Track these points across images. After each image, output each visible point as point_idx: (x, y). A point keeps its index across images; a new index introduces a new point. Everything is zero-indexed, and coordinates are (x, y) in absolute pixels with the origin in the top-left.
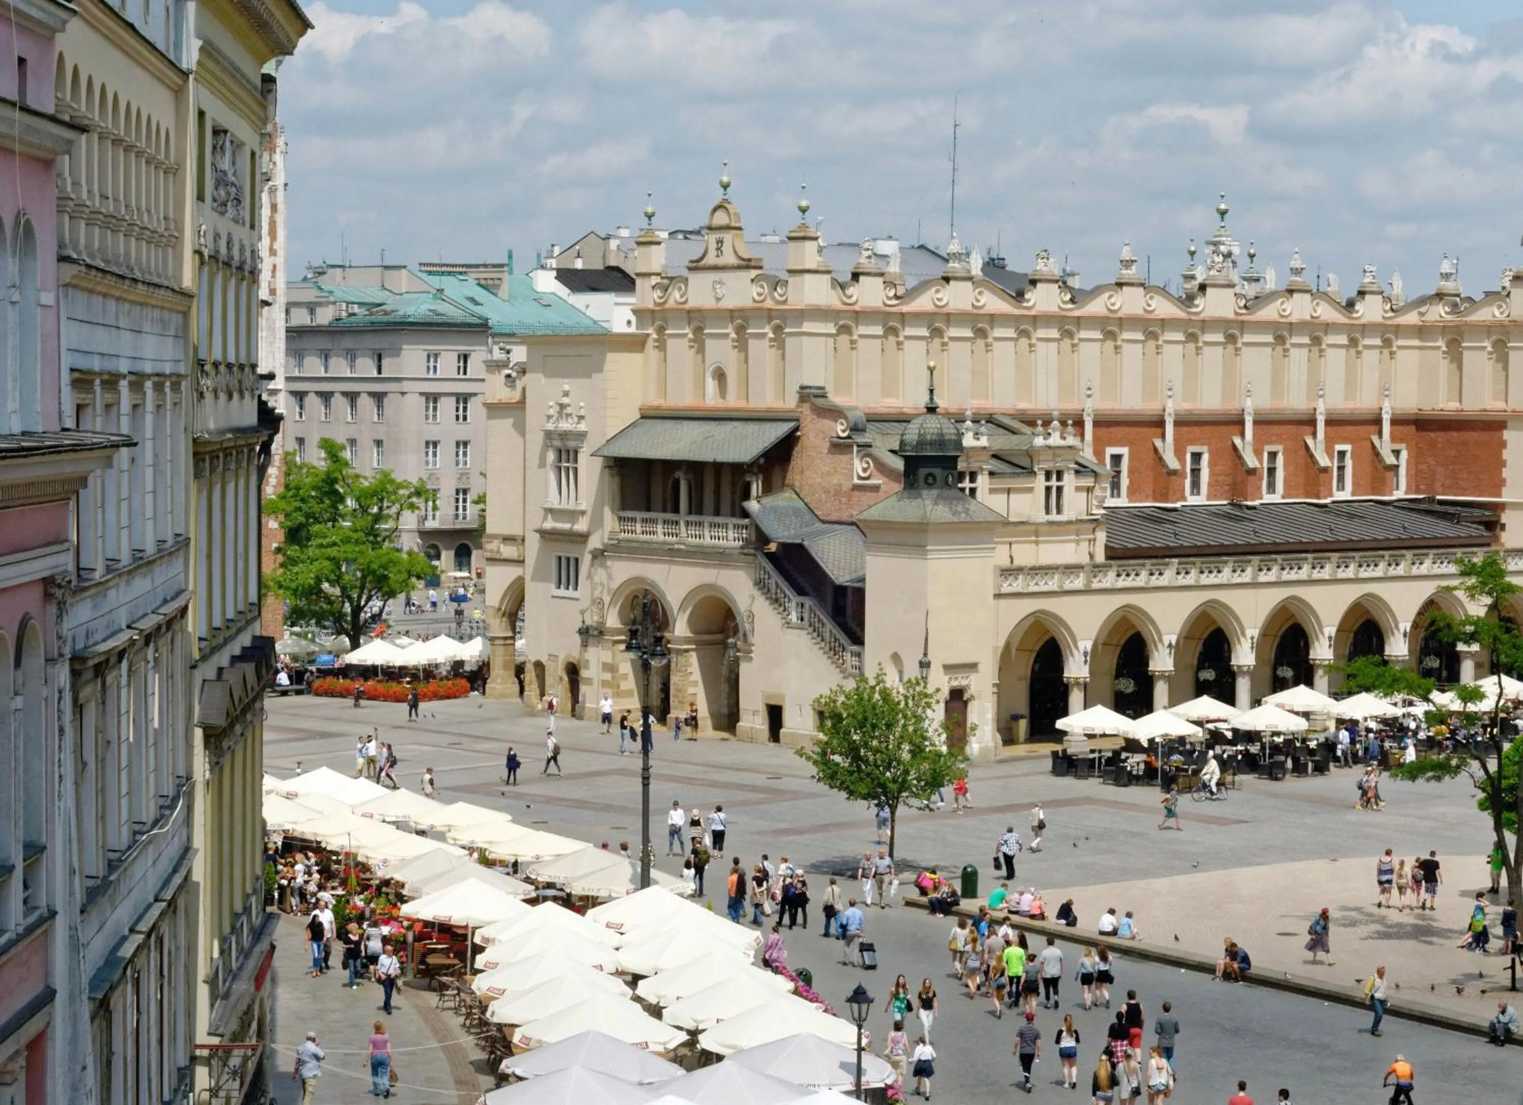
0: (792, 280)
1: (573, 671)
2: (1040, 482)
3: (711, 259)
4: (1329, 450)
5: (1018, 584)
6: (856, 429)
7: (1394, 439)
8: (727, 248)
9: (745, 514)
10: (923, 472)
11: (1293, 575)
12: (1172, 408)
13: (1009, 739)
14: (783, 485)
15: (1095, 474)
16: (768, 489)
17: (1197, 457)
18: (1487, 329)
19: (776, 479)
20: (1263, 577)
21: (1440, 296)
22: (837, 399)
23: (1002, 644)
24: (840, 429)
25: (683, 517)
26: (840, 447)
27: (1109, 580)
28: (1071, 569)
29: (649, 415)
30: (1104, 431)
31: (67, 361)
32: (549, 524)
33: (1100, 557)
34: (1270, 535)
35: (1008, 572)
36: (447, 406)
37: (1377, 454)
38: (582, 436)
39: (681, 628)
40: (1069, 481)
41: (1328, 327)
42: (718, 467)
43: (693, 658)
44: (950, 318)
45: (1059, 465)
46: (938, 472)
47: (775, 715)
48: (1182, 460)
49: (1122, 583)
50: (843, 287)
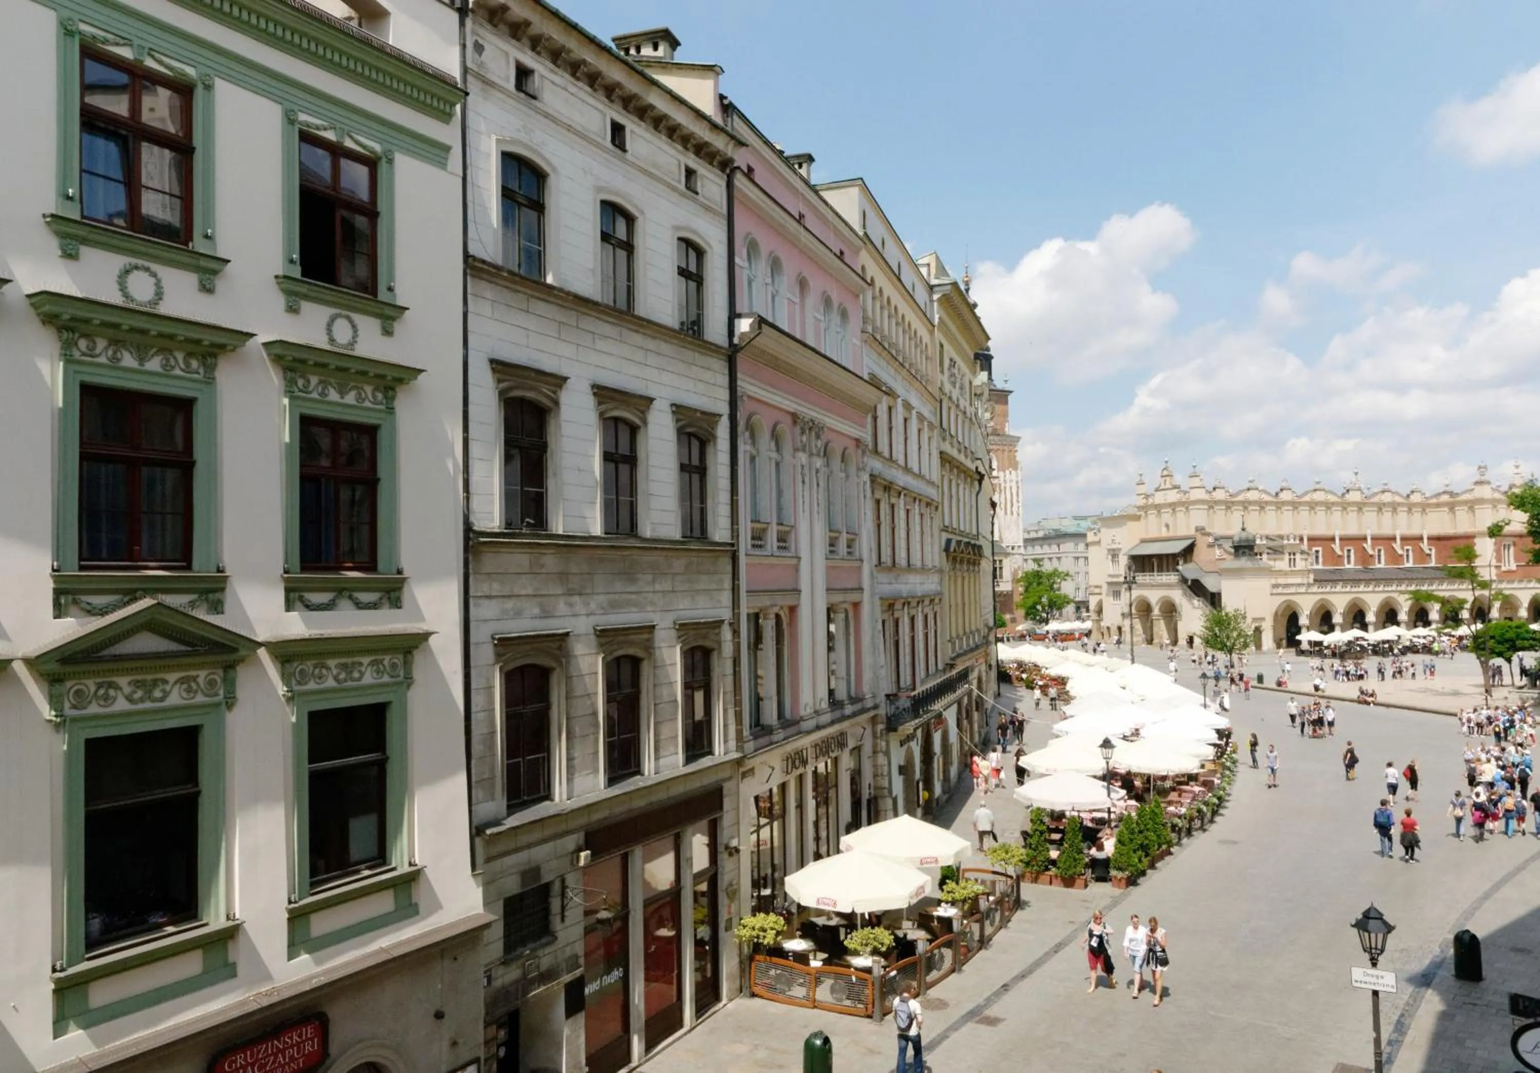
0: (1192, 491)
1: (1120, 629)
2: (1287, 557)
3: (1163, 487)
4: (1402, 548)
5: (1280, 590)
6: (1216, 539)
7: (1429, 545)
8: (1167, 482)
9: (1178, 571)
10: (1241, 551)
11: (1390, 589)
12: (1338, 535)
13: (1279, 646)
14: (1191, 561)
15: (1308, 554)
16: (1186, 562)
17: (1349, 551)
18: (1465, 502)
19: (1189, 558)
20: (1377, 589)
21: (1444, 493)
22: (1208, 530)
23: (1274, 611)
24: (1211, 540)
25: (1155, 573)
26: (1211, 546)
27: (1315, 589)
28: (1299, 585)
29: (1143, 541)
30: (1312, 543)
32: (1110, 580)
33: (1311, 581)
34: (1378, 576)
35: (1276, 586)
36: (1082, 561)
37: (1422, 550)
38: (1120, 549)
39: (1156, 611)
40: (1298, 556)
41: (1399, 504)
42: (1167, 556)
43: (1162, 622)
44: (1250, 503)
45: (1295, 551)
46: (1247, 551)
48: (1343, 551)
49: (1320, 590)
50: (1210, 493)
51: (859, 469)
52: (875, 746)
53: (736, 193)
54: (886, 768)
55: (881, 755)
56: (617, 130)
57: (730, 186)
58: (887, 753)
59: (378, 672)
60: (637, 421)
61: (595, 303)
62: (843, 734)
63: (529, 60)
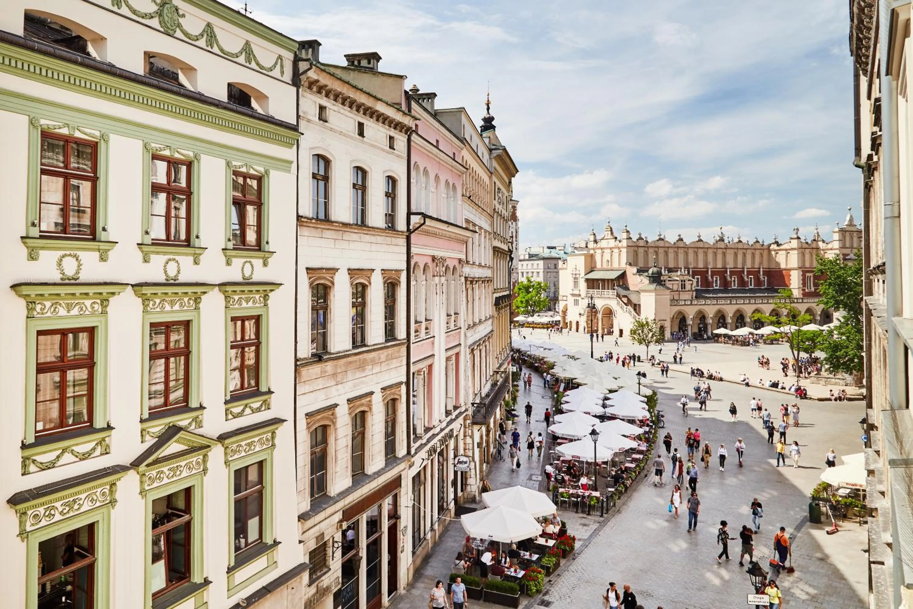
0: (623, 240)
2: (680, 283)
3: (605, 237)
4: (748, 278)
5: (675, 303)
7: (763, 276)
8: (609, 235)
9: (614, 289)
10: (653, 279)
11: (739, 303)
12: (710, 268)
14: (623, 284)
15: (692, 281)
16: (619, 284)
17: (716, 279)
18: (785, 250)
19: (621, 282)
20: (732, 303)
23: (672, 316)
24: (634, 271)
25: (600, 290)
26: (634, 275)
28: (687, 300)
29: (593, 270)
30: (695, 273)
31: (464, 217)
32: (572, 293)
33: (694, 298)
35: (673, 300)
36: (552, 274)
37: (759, 278)
38: (579, 275)
39: (600, 313)
40: (686, 282)
42: (608, 280)
44: (659, 248)
45: (685, 279)
46: (656, 279)
47: (621, 331)
48: (713, 279)
49: (699, 303)
51: (460, 276)
52: (465, 432)
53: (412, 144)
54: (471, 445)
55: (468, 438)
56: (361, 126)
57: (409, 141)
58: (472, 437)
59: (261, 444)
60: (367, 283)
61: (350, 224)
62: (452, 430)
63: (324, 102)
